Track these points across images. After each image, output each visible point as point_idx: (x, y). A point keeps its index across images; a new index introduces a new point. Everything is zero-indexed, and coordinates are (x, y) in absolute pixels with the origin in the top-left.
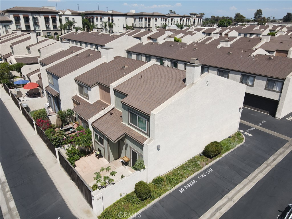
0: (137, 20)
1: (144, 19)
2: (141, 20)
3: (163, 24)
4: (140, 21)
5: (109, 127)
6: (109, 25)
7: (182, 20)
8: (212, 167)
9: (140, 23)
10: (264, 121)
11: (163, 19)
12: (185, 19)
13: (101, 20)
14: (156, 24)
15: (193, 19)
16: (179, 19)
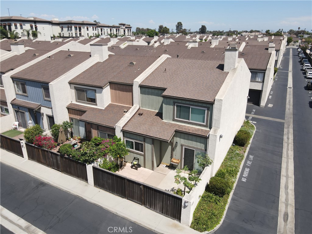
0: (65, 29)
1: (73, 28)
2: (69, 28)
3: (96, 33)
4: (68, 30)
5: (148, 128)
6: (32, 33)
7: (112, 30)
8: (249, 153)
9: (69, 32)
10: (254, 110)
11: (94, 28)
12: (115, 29)
13: (22, 28)
14: (88, 34)
15: (123, 29)
16: (109, 29)
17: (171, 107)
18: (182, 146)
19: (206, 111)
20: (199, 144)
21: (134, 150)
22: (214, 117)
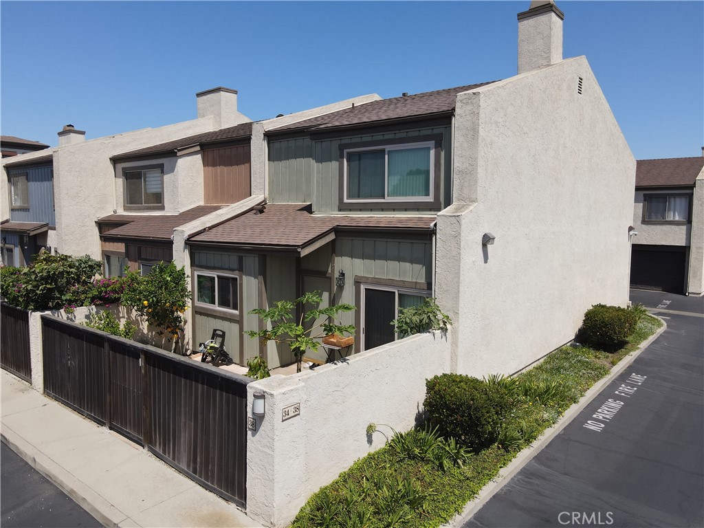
10: (667, 301)
17: (333, 166)
18: (357, 283)
19: (432, 152)
20: (408, 265)
21: (216, 307)
22: (457, 163)
